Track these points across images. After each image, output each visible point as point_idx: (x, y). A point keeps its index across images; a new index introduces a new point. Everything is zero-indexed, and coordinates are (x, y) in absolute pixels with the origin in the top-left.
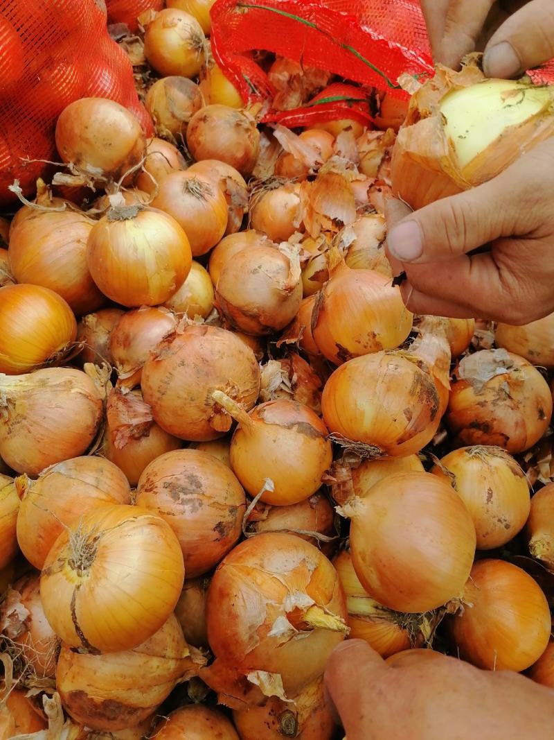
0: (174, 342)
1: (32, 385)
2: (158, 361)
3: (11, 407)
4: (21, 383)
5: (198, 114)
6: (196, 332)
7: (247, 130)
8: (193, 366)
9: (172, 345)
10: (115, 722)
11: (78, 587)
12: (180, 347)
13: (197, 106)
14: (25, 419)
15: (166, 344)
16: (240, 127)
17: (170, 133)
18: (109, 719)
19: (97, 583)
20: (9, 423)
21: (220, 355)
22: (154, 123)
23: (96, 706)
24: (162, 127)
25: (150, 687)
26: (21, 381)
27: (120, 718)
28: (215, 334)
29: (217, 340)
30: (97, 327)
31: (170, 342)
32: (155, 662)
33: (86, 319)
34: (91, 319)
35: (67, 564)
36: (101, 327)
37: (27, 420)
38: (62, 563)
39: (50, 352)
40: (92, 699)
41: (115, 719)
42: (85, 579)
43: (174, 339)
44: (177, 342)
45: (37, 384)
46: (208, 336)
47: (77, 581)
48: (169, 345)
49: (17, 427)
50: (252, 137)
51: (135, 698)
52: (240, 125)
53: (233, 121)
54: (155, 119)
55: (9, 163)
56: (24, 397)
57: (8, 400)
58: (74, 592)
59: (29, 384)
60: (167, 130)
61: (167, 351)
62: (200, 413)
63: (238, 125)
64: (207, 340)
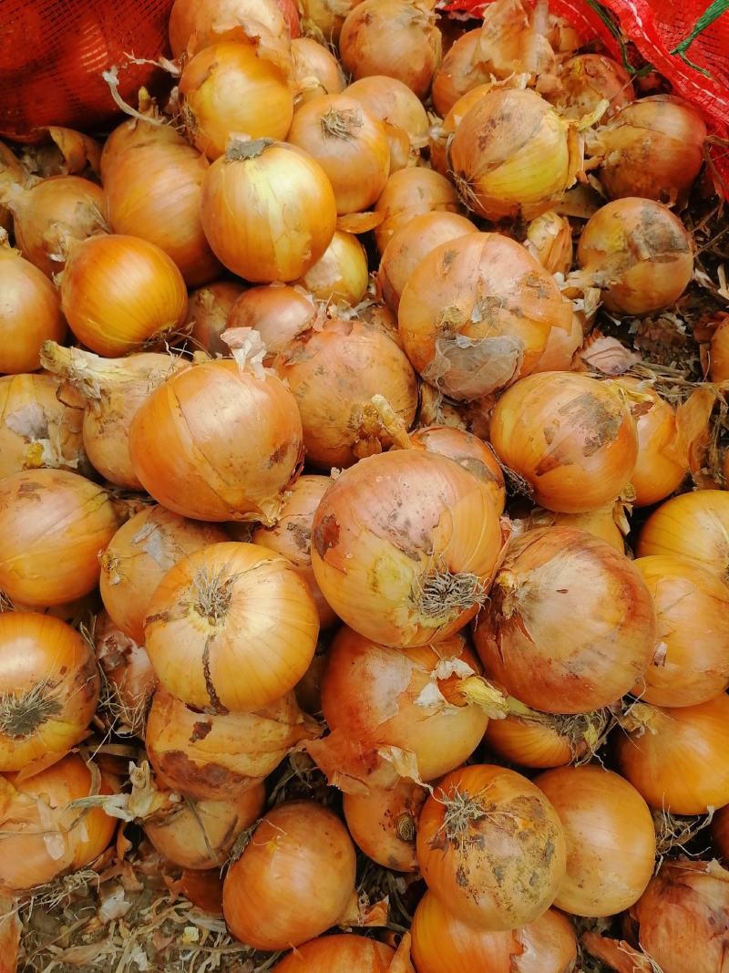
0: (310, 341)
1: (132, 374)
2: (290, 367)
3: (104, 400)
4: (117, 370)
6: (338, 329)
7: (427, 30)
8: (334, 375)
9: (307, 346)
10: (217, 790)
11: (212, 638)
12: (318, 350)
14: (122, 418)
15: (300, 343)
16: (417, 27)
17: (321, 32)
18: (211, 786)
19: (236, 635)
20: (102, 420)
21: (369, 362)
22: (300, 16)
23: (197, 770)
24: (311, 22)
25: (260, 753)
26: (117, 367)
27: (222, 787)
28: (362, 333)
29: (365, 342)
30: (214, 307)
31: (305, 341)
33: (201, 294)
34: (207, 296)
35: (191, 609)
36: (219, 309)
37: (124, 419)
38: (184, 608)
39: (151, 329)
40: (193, 762)
41: (217, 787)
42: (220, 629)
43: (310, 337)
44: (314, 342)
45: (137, 375)
46: (353, 336)
47: (209, 630)
48: (303, 346)
49: (111, 426)
50: (433, 39)
51: (243, 764)
52: (417, 23)
53: (407, 18)
54: (302, 12)
55: (105, 63)
56: (121, 390)
57: (102, 391)
58: (207, 642)
59: (127, 373)
60: (317, 28)
61: (300, 353)
62: (340, 437)
63: (414, 24)
64: (353, 341)
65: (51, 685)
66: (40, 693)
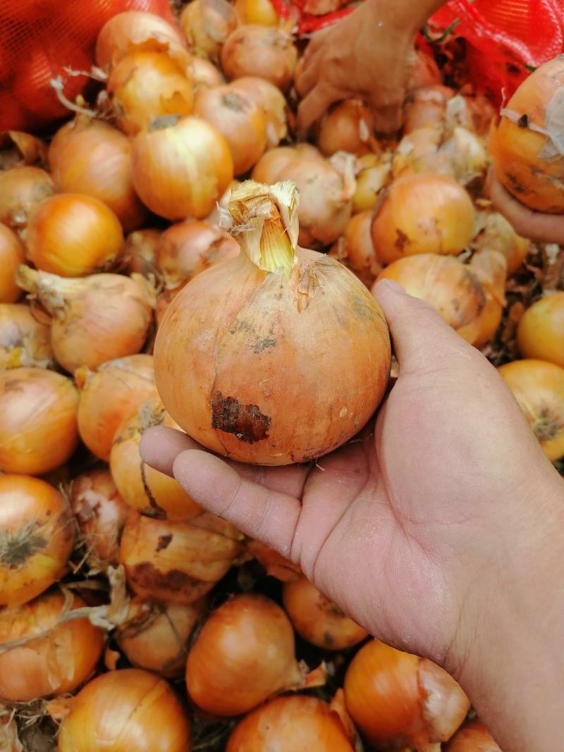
1: (86, 288)
3: (66, 307)
4: (74, 287)
5: (234, 35)
9: (220, 249)
10: (178, 593)
13: (232, 27)
14: (81, 319)
16: (278, 45)
18: (173, 590)
20: (66, 323)
22: (190, 45)
23: (161, 577)
24: (198, 49)
25: (211, 561)
27: (183, 589)
30: (142, 245)
32: (215, 539)
33: (133, 236)
34: (137, 237)
35: (136, 431)
36: (147, 245)
38: (132, 431)
40: (158, 571)
41: (178, 589)
43: (222, 243)
45: (91, 288)
48: (217, 250)
49: (73, 326)
53: (270, 39)
56: (79, 299)
57: (65, 301)
59: (83, 288)
60: (202, 52)
61: (215, 255)
63: (275, 44)
65: (39, 524)
66: (31, 530)
